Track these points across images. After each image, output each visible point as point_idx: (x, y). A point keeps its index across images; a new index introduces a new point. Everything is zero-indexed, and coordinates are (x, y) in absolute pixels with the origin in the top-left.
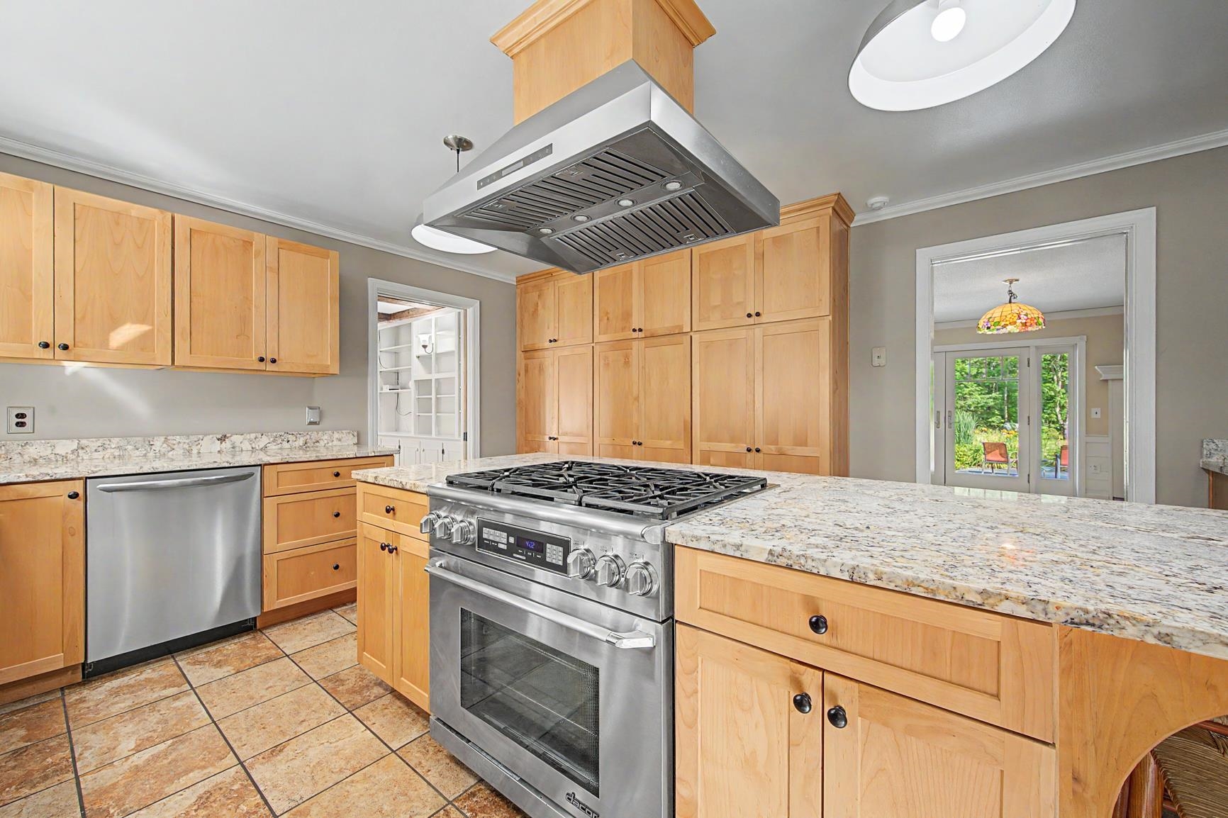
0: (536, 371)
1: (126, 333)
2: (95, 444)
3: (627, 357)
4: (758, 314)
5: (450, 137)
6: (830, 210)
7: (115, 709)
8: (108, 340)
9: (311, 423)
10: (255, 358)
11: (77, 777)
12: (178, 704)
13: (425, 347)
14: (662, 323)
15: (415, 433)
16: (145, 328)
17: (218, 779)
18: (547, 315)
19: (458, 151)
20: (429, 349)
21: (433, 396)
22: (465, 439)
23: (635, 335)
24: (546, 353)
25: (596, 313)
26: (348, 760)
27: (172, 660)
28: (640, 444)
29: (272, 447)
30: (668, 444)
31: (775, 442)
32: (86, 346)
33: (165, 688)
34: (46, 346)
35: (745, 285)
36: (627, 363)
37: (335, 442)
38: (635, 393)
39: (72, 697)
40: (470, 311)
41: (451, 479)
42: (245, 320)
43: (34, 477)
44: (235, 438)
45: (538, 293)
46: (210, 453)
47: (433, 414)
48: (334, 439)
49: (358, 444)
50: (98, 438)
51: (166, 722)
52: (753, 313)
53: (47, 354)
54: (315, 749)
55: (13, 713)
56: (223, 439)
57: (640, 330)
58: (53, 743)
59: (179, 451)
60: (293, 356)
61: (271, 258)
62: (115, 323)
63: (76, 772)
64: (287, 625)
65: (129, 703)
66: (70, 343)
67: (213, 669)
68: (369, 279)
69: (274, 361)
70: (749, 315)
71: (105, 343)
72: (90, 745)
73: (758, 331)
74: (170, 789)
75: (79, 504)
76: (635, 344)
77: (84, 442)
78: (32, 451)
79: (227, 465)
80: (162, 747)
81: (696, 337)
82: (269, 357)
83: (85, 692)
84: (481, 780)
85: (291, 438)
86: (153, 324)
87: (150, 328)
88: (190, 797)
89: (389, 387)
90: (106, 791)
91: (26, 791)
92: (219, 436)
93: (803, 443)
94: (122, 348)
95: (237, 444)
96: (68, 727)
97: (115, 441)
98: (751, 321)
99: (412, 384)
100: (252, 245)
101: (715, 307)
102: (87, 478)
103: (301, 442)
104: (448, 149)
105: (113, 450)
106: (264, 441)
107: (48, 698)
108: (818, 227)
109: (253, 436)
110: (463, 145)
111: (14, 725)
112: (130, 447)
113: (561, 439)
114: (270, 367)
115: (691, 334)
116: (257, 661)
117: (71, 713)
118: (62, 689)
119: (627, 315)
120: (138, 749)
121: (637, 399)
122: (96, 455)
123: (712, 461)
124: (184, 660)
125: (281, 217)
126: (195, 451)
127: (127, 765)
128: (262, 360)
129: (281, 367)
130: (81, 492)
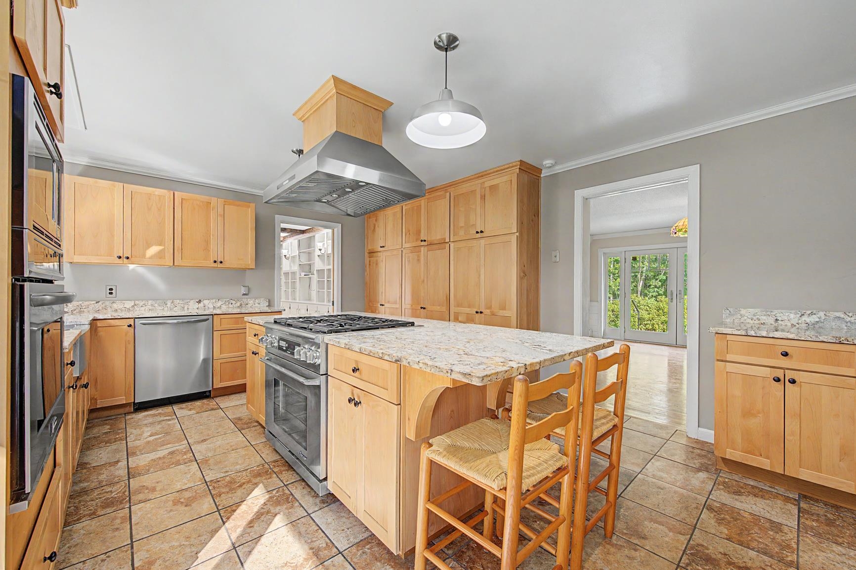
0: (375, 265)
1: (153, 250)
2: (141, 303)
3: (419, 256)
4: (482, 232)
5: (294, 149)
6: (518, 170)
7: (145, 422)
8: (145, 253)
9: (244, 295)
10: (212, 261)
11: (127, 442)
12: (170, 422)
13: (320, 250)
14: (436, 236)
15: (316, 301)
16: (161, 248)
17: (177, 448)
18: (380, 231)
19: (299, 155)
20: (323, 251)
21: (325, 279)
22: (333, 305)
23: (423, 243)
24: (379, 254)
25: (404, 230)
26: (231, 446)
27: (171, 407)
28: (424, 308)
29: (224, 307)
30: (438, 308)
31: (490, 308)
32: (136, 257)
33: (165, 417)
34: (120, 257)
35: (476, 214)
36: (419, 260)
37: (257, 305)
38: (422, 278)
39: (128, 417)
40: (336, 230)
41: (276, 320)
42: (207, 242)
43: (114, 316)
44: (206, 302)
45: (375, 218)
46: (193, 308)
47: (325, 290)
48: (256, 303)
49: (269, 306)
50: (142, 300)
51: (163, 428)
52: (479, 231)
53: (120, 261)
54: (219, 442)
55: (106, 420)
56: (199, 302)
57: (425, 241)
58: (120, 431)
59: (179, 307)
60: (231, 261)
61: (220, 210)
62: (149, 246)
63: (126, 441)
64: (225, 397)
65: (151, 420)
66: (130, 256)
67: (188, 411)
68: (276, 216)
69: (221, 262)
70: (477, 232)
71: (144, 255)
72: (132, 433)
73: (483, 241)
74: (159, 449)
75: (132, 329)
76: (422, 248)
77: (137, 302)
78: (115, 306)
79: (196, 314)
80: (160, 436)
81: (452, 245)
82: (219, 260)
83: (134, 416)
84: (283, 458)
85: (234, 302)
86: (165, 246)
87: (163, 247)
88: (167, 452)
89: (304, 274)
90: (136, 447)
91: (108, 445)
92: (198, 301)
93: (504, 308)
94: (151, 258)
95: (207, 304)
96: (126, 427)
97: (150, 302)
98: (479, 235)
99: (315, 272)
100: (211, 203)
101: (462, 227)
102: (135, 318)
103: (238, 304)
104: (295, 154)
105: (149, 307)
106: (219, 304)
107: (119, 416)
108: (511, 180)
109: (214, 301)
110: (300, 152)
111: (106, 424)
112: (156, 305)
113: (386, 305)
114: (220, 265)
115: (449, 243)
116: (207, 409)
117: (127, 422)
118: (125, 414)
119: (418, 232)
120: (150, 436)
121: (423, 281)
122: (142, 308)
123: (460, 319)
124: (176, 407)
125: (230, 186)
126: (186, 308)
127: (145, 440)
128: (215, 262)
129: (226, 265)
130: (133, 324)
